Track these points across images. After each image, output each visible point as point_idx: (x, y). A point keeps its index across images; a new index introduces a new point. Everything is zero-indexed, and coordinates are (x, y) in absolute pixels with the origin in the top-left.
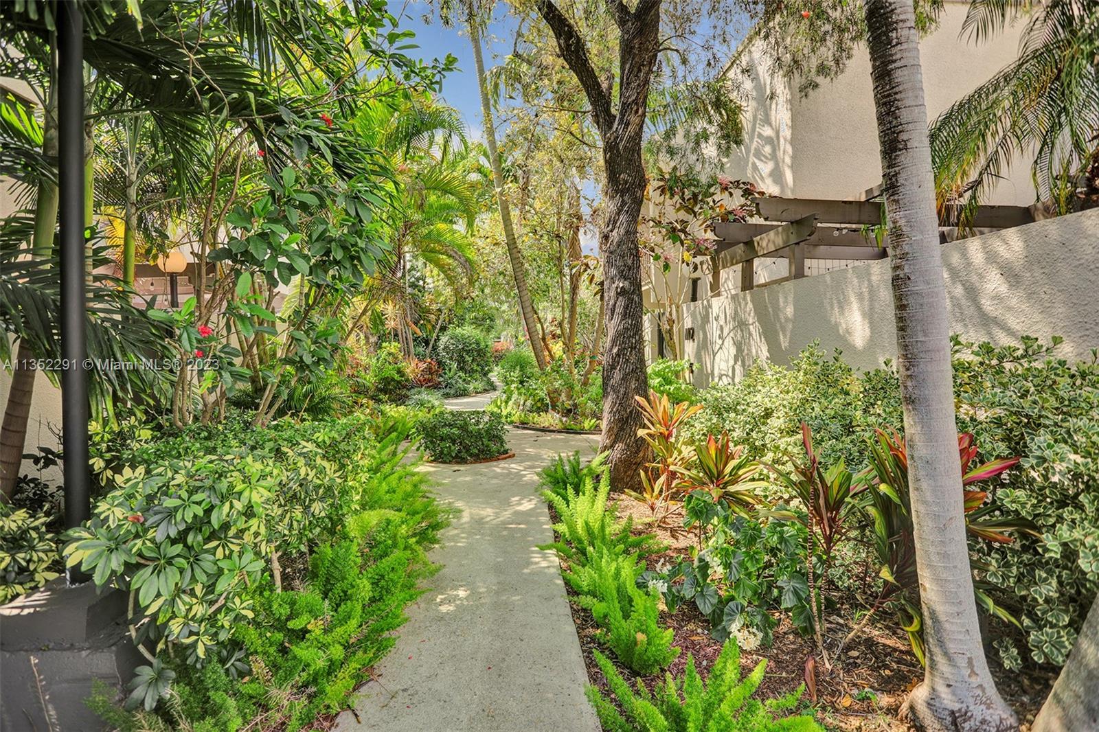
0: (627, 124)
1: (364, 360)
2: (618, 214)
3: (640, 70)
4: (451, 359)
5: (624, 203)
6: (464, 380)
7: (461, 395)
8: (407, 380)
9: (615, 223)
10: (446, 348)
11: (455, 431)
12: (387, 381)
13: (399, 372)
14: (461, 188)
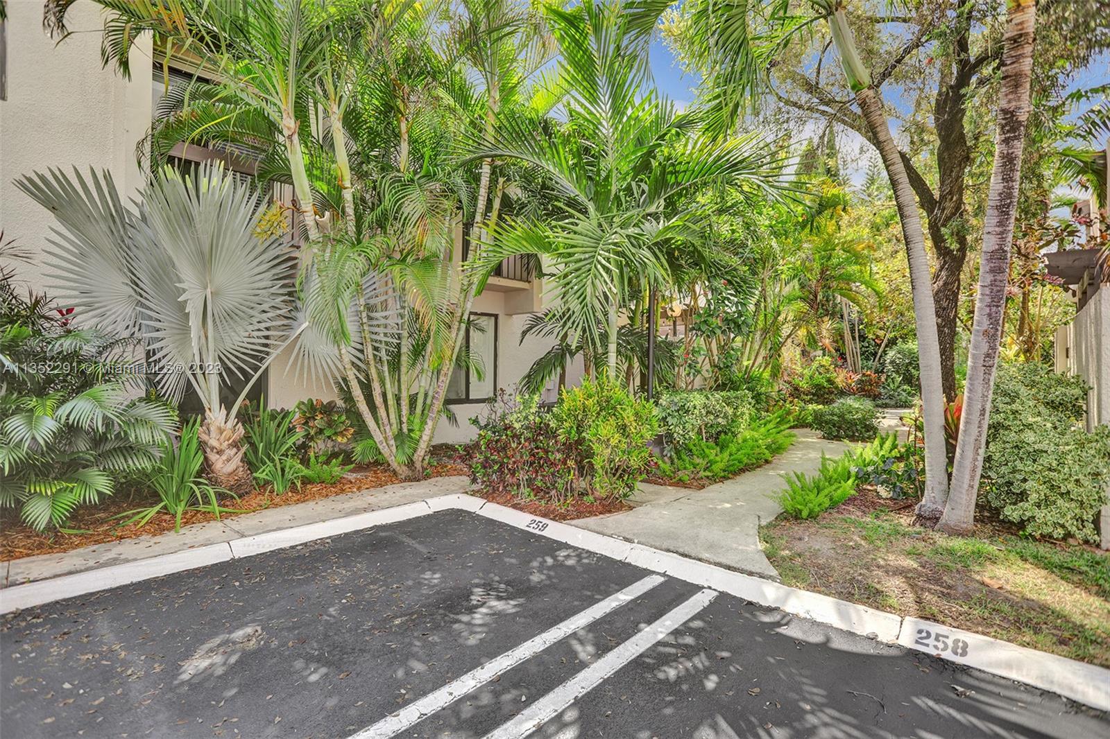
0: (944, 209)
1: (799, 370)
2: (941, 271)
3: (952, 171)
4: (897, 372)
5: (945, 263)
6: (909, 393)
7: (901, 407)
8: (837, 388)
9: (938, 277)
10: (892, 362)
11: (836, 418)
12: (819, 387)
13: (829, 381)
14: (859, 248)
